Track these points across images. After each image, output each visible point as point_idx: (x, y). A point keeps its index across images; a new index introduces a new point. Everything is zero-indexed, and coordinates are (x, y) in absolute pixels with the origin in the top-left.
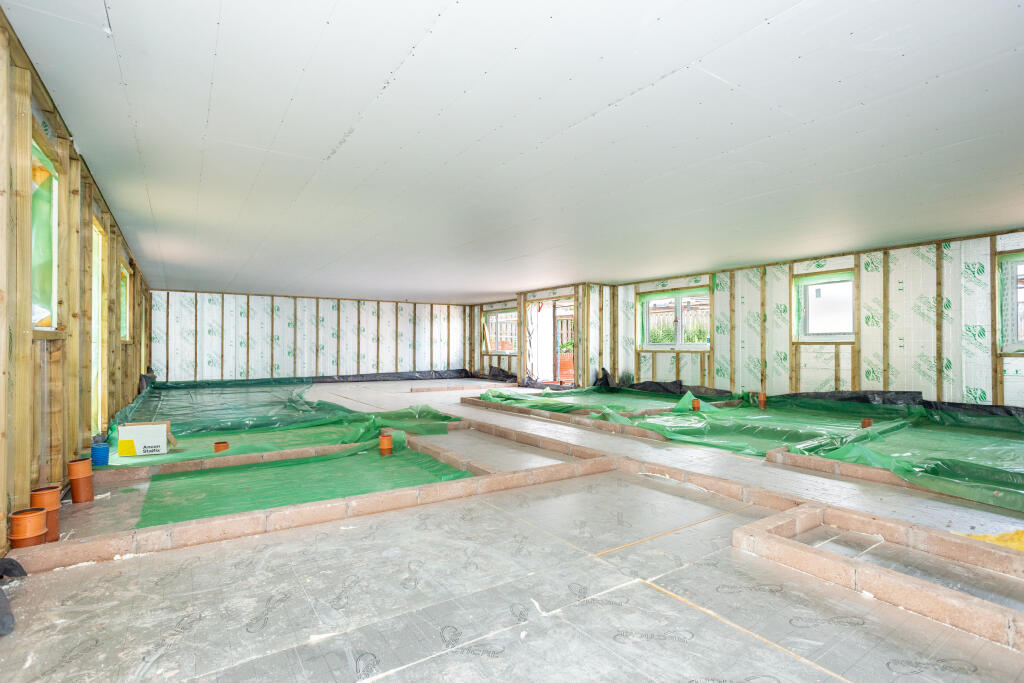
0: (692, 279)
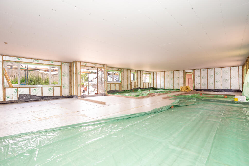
0: (118, 69)
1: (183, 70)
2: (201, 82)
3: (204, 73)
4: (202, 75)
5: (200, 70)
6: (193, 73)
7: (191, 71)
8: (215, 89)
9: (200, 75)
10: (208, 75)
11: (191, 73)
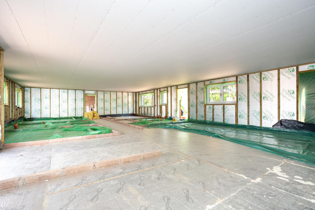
1: (82, 90)
2: (104, 106)
3: (107, 96)
4: (105, 98)
5: (103, 92)
6: (95, 95)
7: (93, 92)
8: (118, 113)
9: (103, 98)
10: (111, 99)
11: (94, 95)
